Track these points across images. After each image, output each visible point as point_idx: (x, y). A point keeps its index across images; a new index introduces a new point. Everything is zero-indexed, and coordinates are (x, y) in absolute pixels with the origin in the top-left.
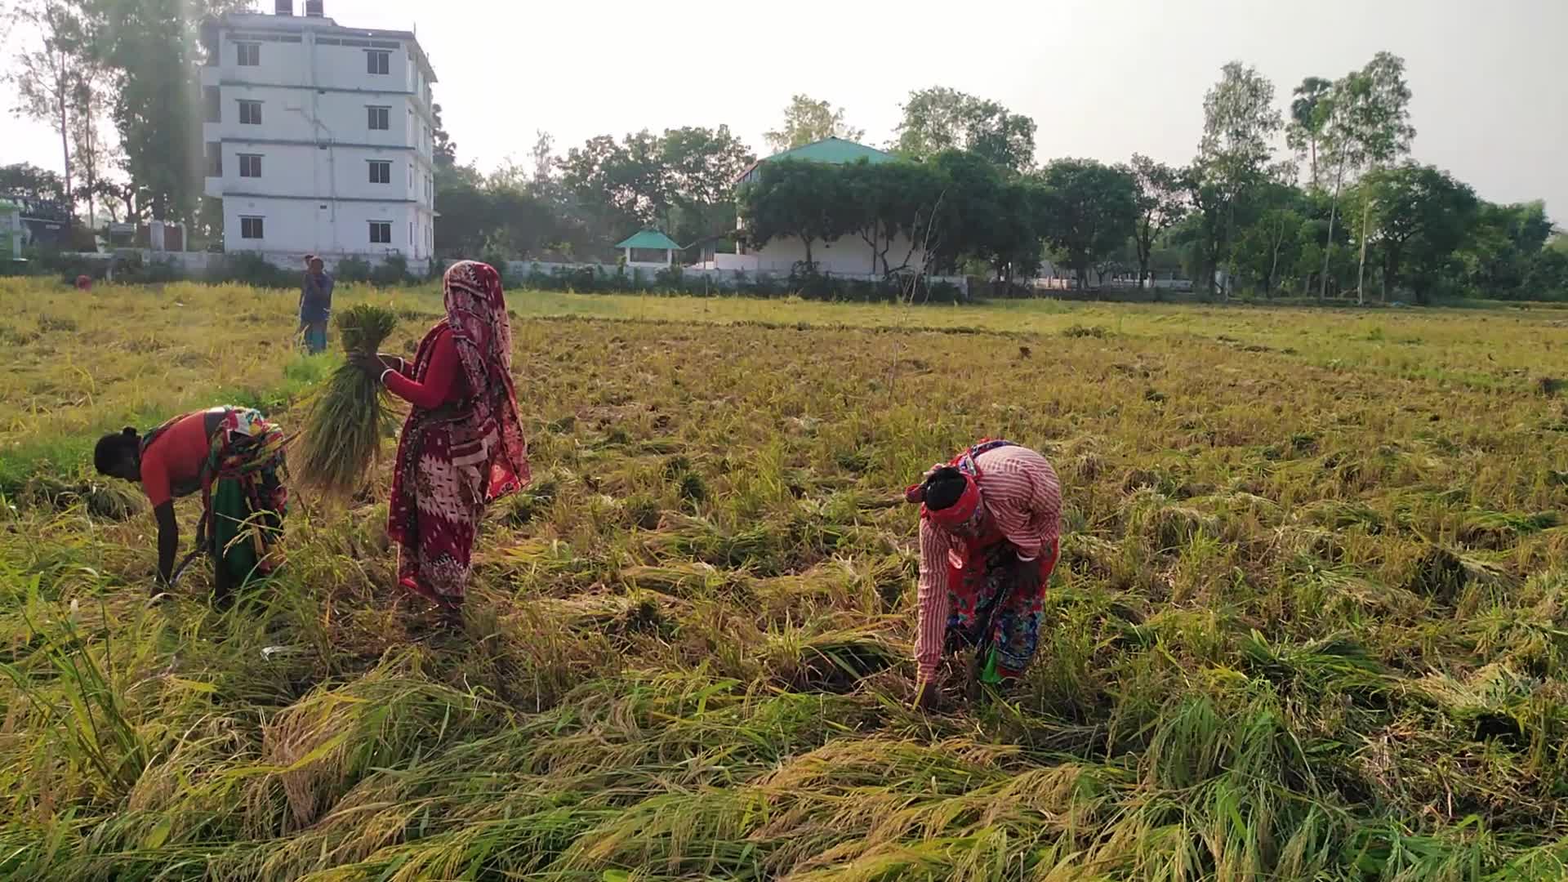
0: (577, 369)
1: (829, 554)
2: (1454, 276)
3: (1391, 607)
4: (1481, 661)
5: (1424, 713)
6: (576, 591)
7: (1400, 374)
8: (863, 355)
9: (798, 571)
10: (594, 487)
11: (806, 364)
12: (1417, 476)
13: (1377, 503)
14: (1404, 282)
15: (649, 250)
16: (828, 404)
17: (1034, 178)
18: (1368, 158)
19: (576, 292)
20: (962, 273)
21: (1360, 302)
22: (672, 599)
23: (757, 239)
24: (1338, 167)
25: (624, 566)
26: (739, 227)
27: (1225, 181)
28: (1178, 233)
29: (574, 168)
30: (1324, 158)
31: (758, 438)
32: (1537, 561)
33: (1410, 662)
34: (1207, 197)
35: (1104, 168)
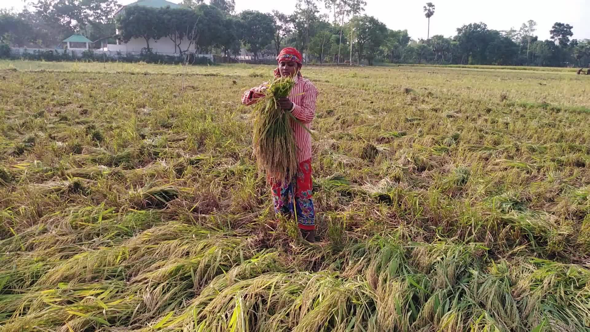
0: (46, 92)
1: (156, 159)
2: (381, 55)
3: (354, 164)
4: (381, 178)
5: (363, 196)
6: (46, 180)
7: (362, 88)
8: (172, 84)
9: (143, 166)
10: (54, 138)
11: (148, 88)
12: (365, 121)
13: (352, 131)
14: (365, 57)
15: (77, 43)
16: (157, 103)
17: (236, 16)
18: (352, 12)
19: (46, 61)
20: (211, 53)
21: (351, 65)
22: (88, 180)
23: (126, 38)
24: (342, 15)
25: (66, 169)
26: (117, 33)
27: (305, 20)
28: (290, 39)
29: (40, 7)
30: (338, 12)
31: (127, 117)
32: (400, 146)
33: (360, 181)
34: (299, 25)
35: (262, 14)
